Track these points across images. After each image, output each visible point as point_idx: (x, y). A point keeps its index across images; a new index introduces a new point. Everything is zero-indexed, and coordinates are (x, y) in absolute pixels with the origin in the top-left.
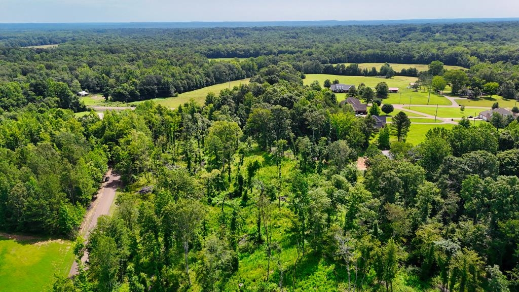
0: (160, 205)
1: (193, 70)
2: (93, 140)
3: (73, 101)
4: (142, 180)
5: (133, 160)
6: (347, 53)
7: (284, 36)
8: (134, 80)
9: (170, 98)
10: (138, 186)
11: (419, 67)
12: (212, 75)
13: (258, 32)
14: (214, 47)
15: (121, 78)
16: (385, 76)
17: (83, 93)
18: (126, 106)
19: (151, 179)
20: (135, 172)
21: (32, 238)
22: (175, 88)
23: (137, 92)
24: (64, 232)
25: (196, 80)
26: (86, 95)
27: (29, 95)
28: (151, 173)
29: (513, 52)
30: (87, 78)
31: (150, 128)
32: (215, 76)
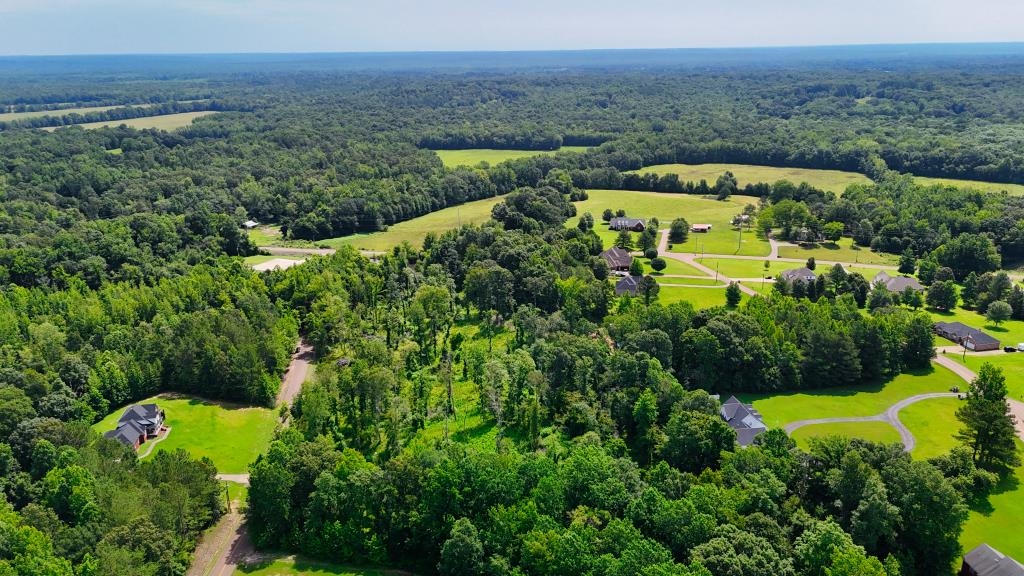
0: (356, 372)
1: (413, 185)
2: (280, 302)
3: (241, 241)
4: (338, 352)
5: (328, 329)
6: (677, 146)
7: (585, 101)
8: (324, 207)
9: (376, 234)
10: (333, 359)
11: (794, 174)
12: (442, 194)
13: (542, 89)
14: (455, 131)
15: (305, 204)
16: (717, 196)
17: (250, 223)
18: (312, 248)
19: (347, 350)
20: (329, 342)
21: (235, 405)
22: (385, 217)
23: (329, 226)
24: (264, 400)
25: (415, 202)
26: (254, 227)
27: (184, 234)
28: (347, 344)
29: (954, 151)
30: (255, 199)
31: (347, 288)
32: (446, 195)
